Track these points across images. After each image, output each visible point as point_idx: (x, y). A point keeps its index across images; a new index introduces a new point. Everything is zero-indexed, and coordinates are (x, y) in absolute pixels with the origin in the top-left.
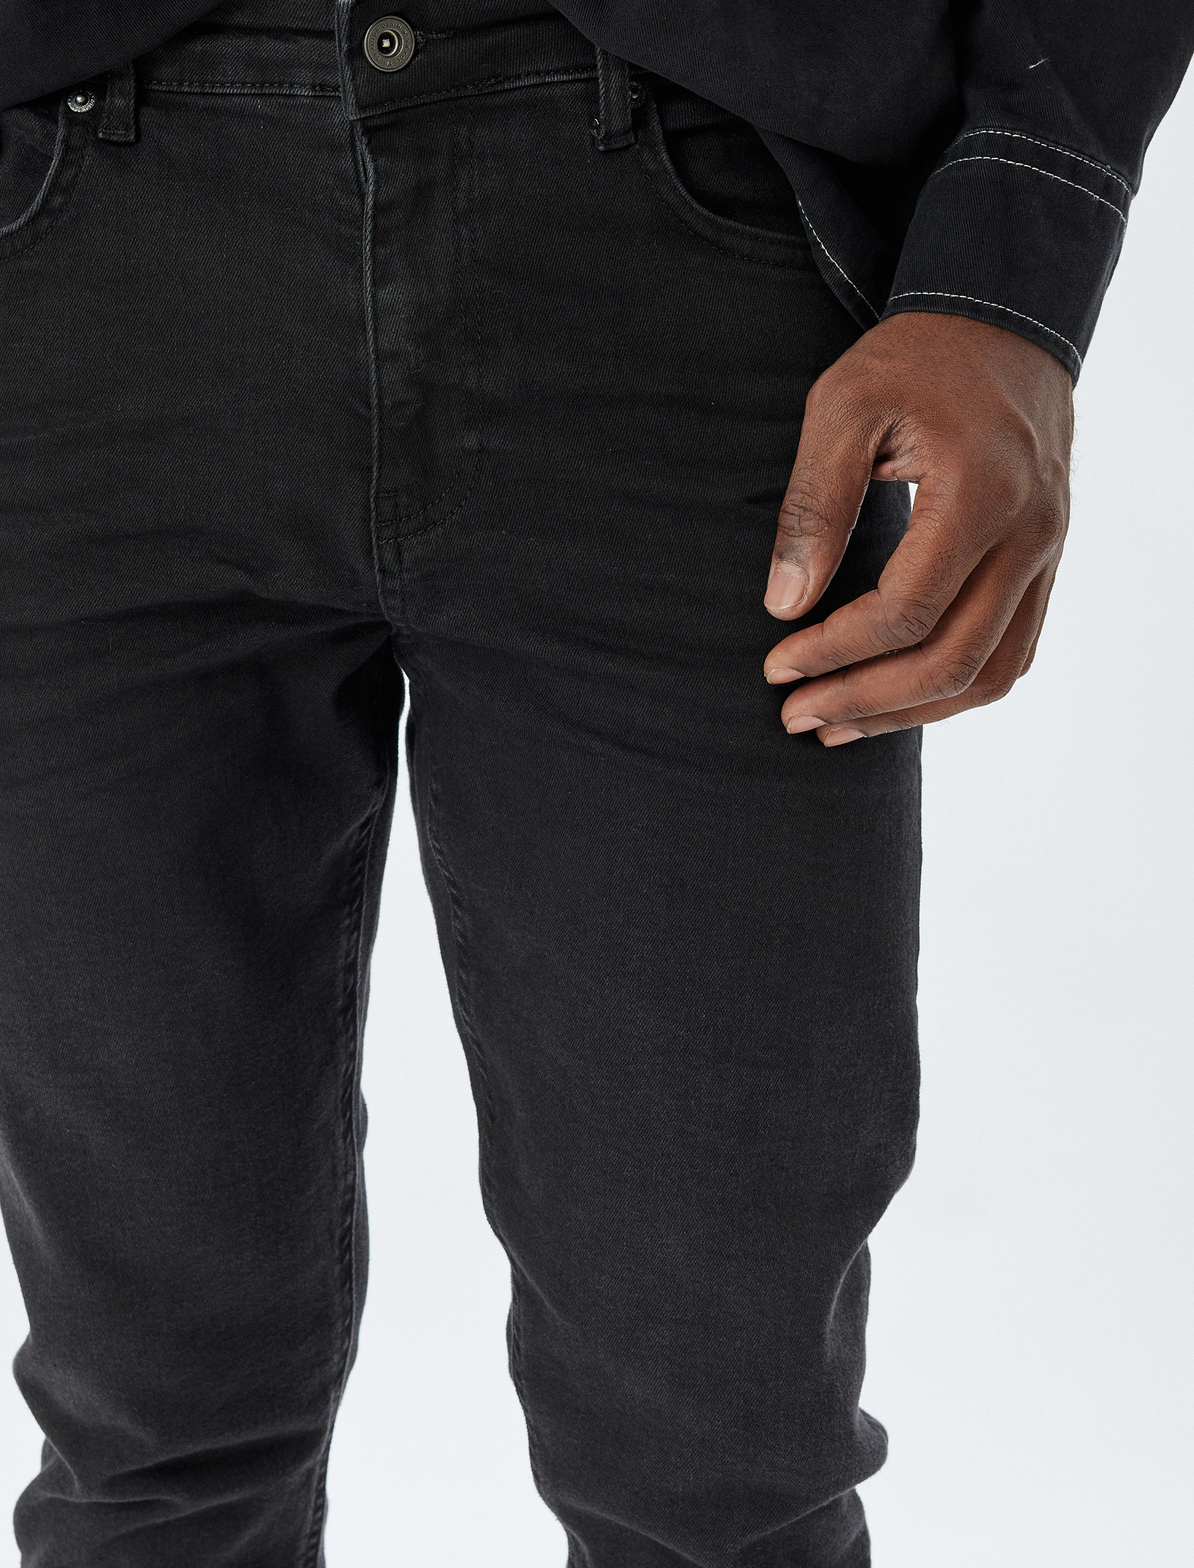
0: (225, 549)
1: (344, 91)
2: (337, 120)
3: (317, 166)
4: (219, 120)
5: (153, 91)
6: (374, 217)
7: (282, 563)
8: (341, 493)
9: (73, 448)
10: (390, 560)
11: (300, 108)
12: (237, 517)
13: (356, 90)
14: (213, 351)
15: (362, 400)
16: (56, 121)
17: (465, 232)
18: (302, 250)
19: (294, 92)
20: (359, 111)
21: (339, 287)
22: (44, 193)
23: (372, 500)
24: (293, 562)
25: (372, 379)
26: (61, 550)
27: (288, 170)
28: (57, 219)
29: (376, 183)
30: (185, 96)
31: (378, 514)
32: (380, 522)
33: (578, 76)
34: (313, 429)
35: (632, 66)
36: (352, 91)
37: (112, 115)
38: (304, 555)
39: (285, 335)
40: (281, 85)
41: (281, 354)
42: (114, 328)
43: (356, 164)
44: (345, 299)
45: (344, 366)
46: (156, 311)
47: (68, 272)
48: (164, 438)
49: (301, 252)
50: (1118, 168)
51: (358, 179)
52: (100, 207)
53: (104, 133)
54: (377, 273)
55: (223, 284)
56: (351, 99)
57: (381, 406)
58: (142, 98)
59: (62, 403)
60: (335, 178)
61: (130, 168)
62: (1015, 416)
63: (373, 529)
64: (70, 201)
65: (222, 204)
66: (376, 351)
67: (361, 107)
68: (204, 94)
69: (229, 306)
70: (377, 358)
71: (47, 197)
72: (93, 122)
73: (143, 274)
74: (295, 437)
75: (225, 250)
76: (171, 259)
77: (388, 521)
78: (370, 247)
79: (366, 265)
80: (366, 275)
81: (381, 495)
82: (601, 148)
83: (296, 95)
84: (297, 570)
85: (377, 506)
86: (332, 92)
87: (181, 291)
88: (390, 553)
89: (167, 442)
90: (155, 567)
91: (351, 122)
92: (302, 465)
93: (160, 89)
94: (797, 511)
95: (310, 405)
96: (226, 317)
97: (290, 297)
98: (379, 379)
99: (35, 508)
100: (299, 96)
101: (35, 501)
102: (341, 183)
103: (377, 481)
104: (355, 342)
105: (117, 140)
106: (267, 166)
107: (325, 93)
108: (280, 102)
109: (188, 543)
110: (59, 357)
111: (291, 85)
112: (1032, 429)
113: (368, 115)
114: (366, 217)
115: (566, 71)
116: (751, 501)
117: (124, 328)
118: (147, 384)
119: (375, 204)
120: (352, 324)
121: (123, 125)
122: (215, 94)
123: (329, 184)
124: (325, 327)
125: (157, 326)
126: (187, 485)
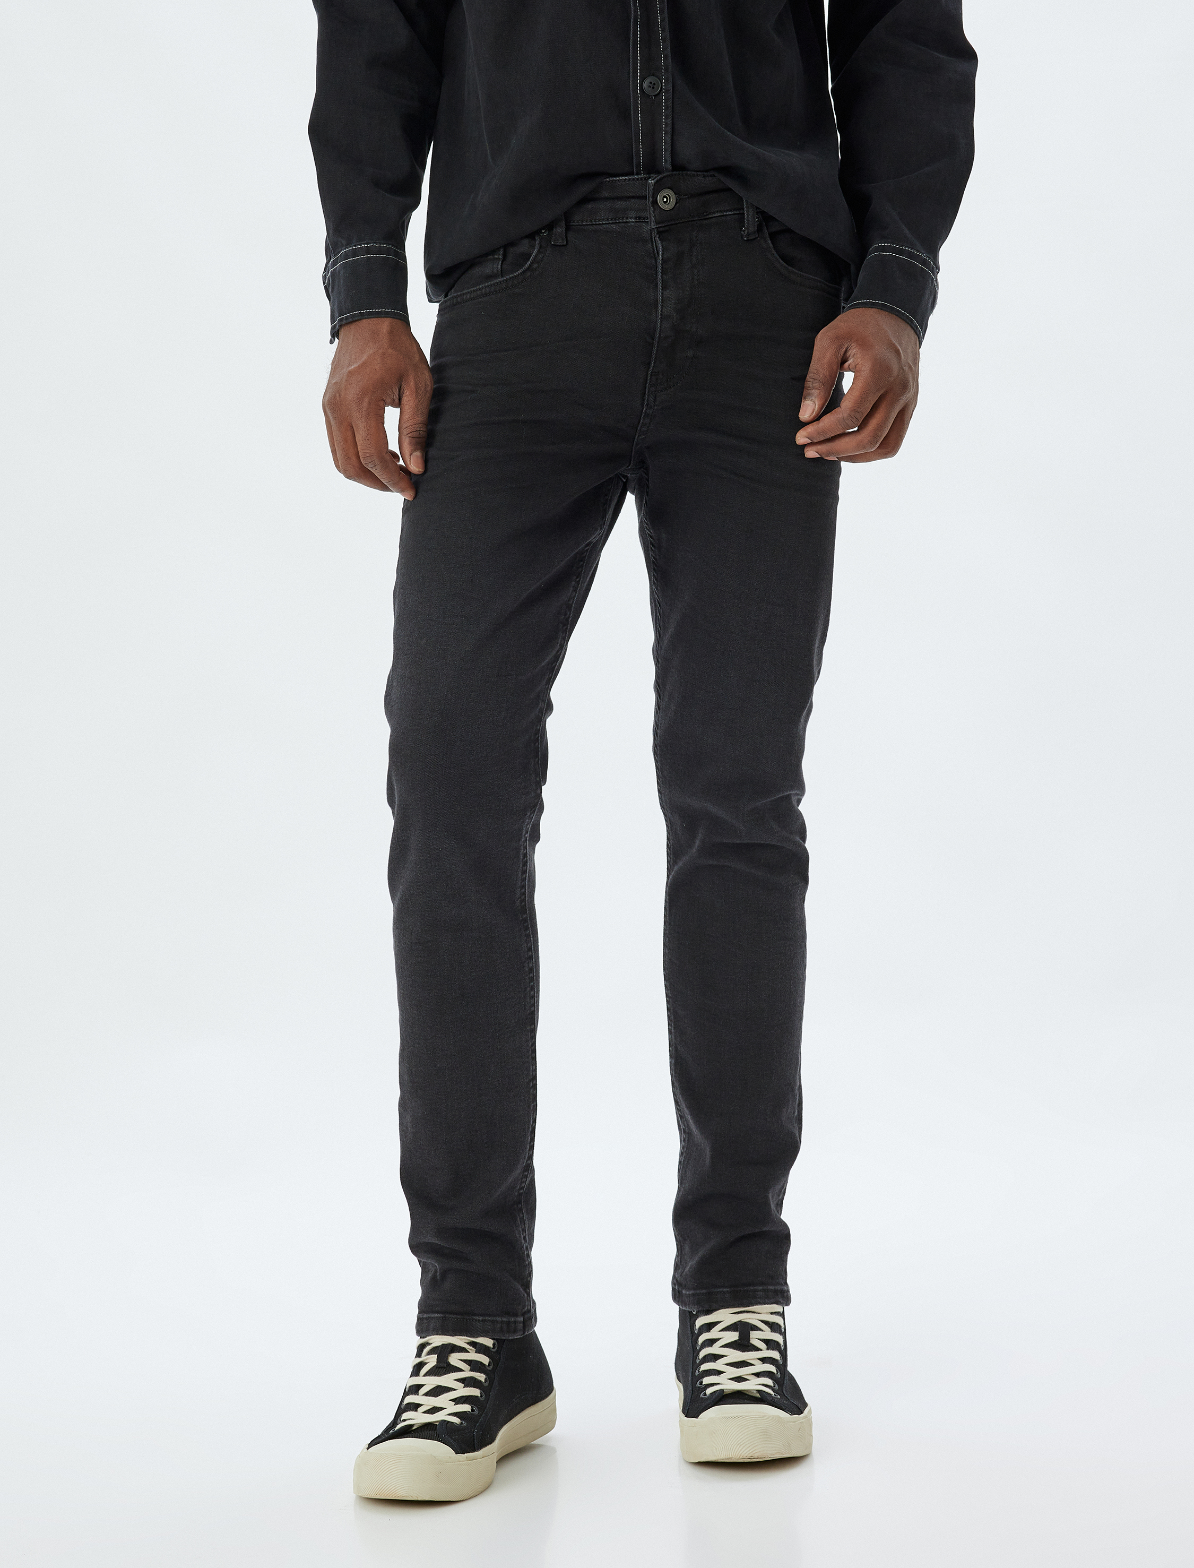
1: (649, 219)
2: (646, 230)
3: (637, 248)
4: (598, 234)
5: (572, 225)
6: (662, 264)
8: (636, 374)
10: (651, 401)
11: (631, 226)
13: (655, 216)
14: (590, 320)
15: (652, 336)
16: (535, 240)
17: (696, 272)
19: (628, 221)
20: (656, 226)
21: (648, 292)
23: (649, 376)
25: (658, 326)
27: (626, 251)
29: (663, 251)
30: (585, 226)
31: (650, 382)
32: (650, 385)
33: (735, 212)
34: (628, 348)
35: (757, 208)
37: (556, 235)
38: (614, 401)
39: (622, 312)
40: (623, 218)
41: (619, 320)
43: (653, 247)
44: (651, 295)
45: (644, 322)
46: (569, 308)
49: (632, 281)
50: (929, 256)
51: (655, 252)
52: (551, 269)
53: (553, 242)
54: (664, 286)
56: (653, 219)
57: (659, 337)
58: (568, 228)
60: (645, 252)
61: (563, 253)
62: (894, 344)
63: (647, 388)
64: (539, 266)
65: (600, 265)
66: (661, 315)
67: (657, 223)
68: (592, 225)
69: (600, 303)
70: (662, 318)
72: (549, 239)
74: (620, 352)
75: (601, 283)
77: (653, 385)
78: (661, 276)
79: (659, 283)
80: (659, 286)
81: (653, 374)
82: (745, 239)
85: (650, 379)
86: (644, 219)
88: (652, 398)
91: (652, 230)
92: (621, 363)
93: (575, 224)
94: (811, 380)
95: (629, 339)
96: (598, 307)
98: (661, 326)
100: (631, 222)
102: (647, 254)
103: (652, 368)
104: (653, 311)
105: (559, 244)
106: (617, 250)
107: (641, 220)
108: (623, 225)
111: (627, 218)
112: (900, 350)
113: (659, 226)
114: (659, 266)
115: (731, 211)
116: (793, 379)
119: (662, 259)
120: (653, 305)
121: (561, 239)
122: (596, 224)
123: (643, 255)
124: (642, 307)
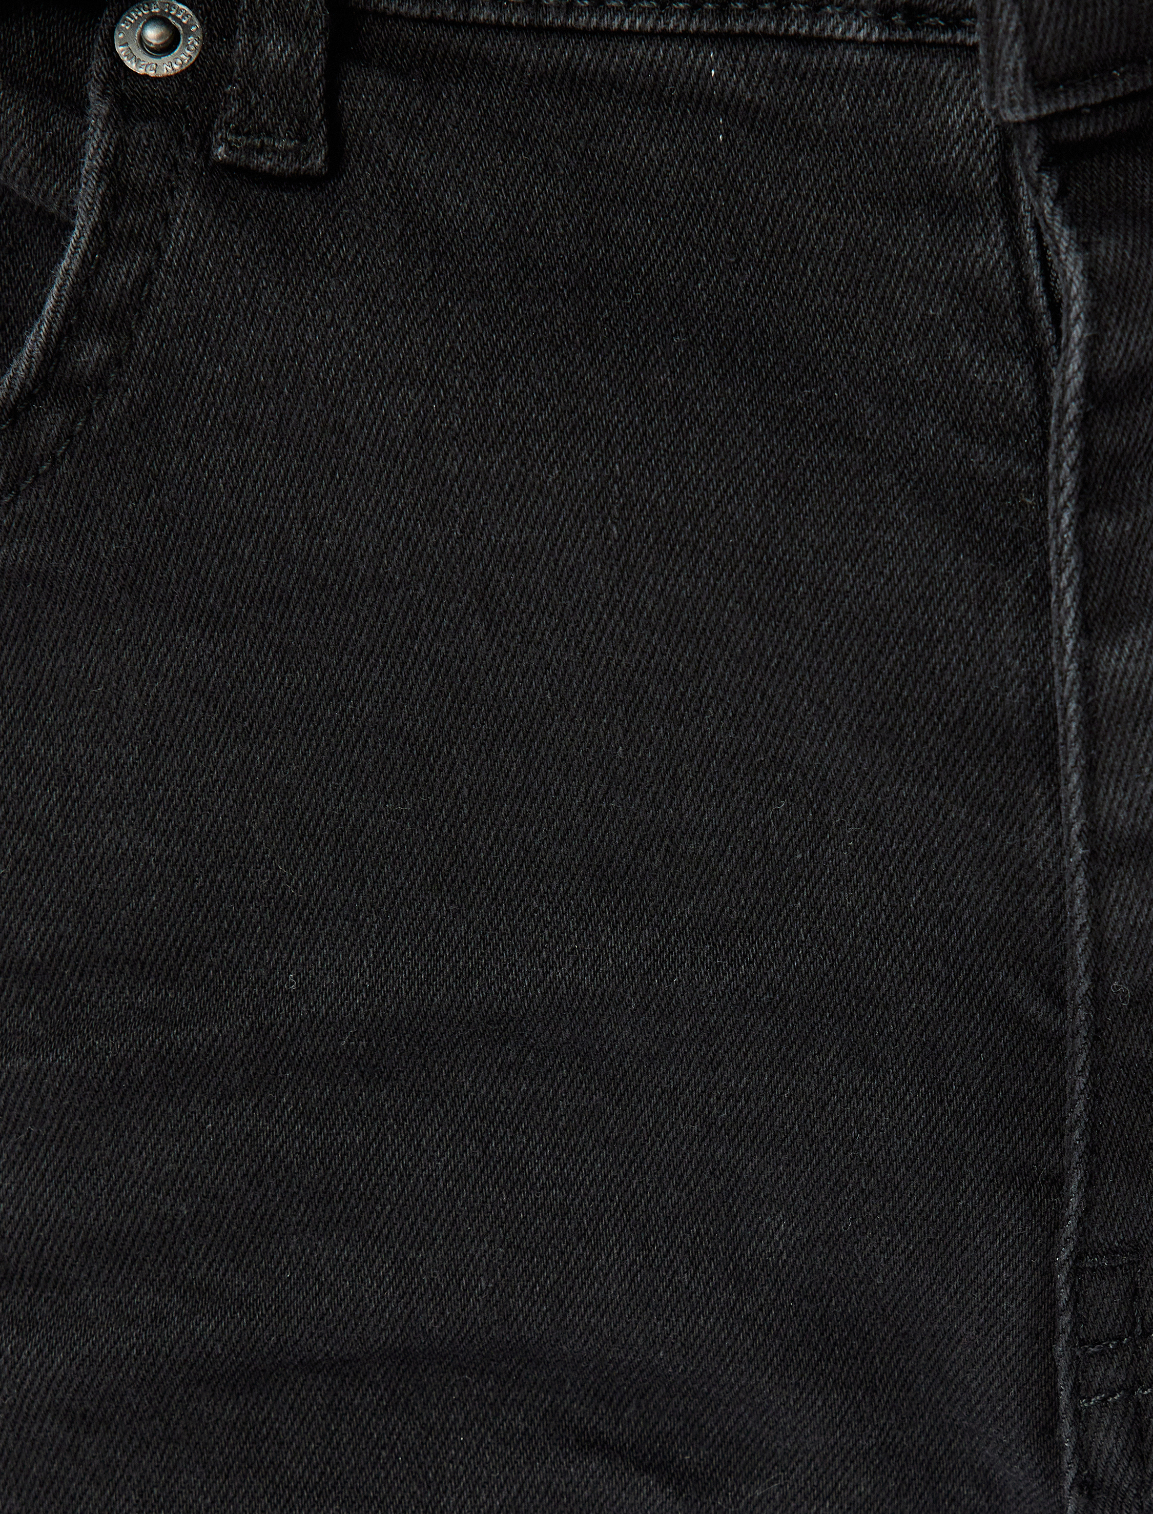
0: (602, 1408)
1: (991, 32)
2: (956, 117)
3: (896, 262)
4: (586, 113)
5: (383, 16)
7: (774, 1453)
8: (966, 1255)
9: (146, 1099)
10: (1111, 1454)
11: (840, 77)
12: (645, 1316)
14: (580, 816)
15: (1036, 978)
16: (80, 107)
18: (855, 519)
19: (823, 30)
20: (1036, 93)
21: (973, 637)
22: (50, 327)
23: (1061, 1277)
24: (806, 1452)
25: (1073, 919)
26: (106, 1404)
27: (804, 273)
28: (89, 411)
30: (480, 36)
32: (1082, 1342)
34: (885, 1060)
36: (1016, 34)
37: (255, 88)
38: (843, 1435)
39: (804, 776)
40: (783, 7)
41: (789, 833)
42: (276, 744)
44: (993, 676)
45: (983, 876)
46: (405, 694)
47: (127, 574)
48: (428, 1076)
49: (852, 524)
51: (1024, 301)
52: (223, 374)
53: (230, 147)
54: (1095, 595)
55: (611, 615)
56: (1012, 56)
57: (1099, 1000)
58: (349, 40)
59: (115, 962)
60: (952, 298)
61: (314, 255)
63: (1062, 1364)
64: (128, 354)
65: (604, 371)
66: (1090, 834)
67: (1041, 82)
68: (541, 30)
69: (629, 682)
70: (1093, 856)
71: (59, 342)
72: (195, 109)
73: (363, 580)
74: (830, 1083)
75: (615, 512)
76: (450, 536)
77: (1109, 1339)
78: (1073, 516)
79: (1060, 571)
80: (1060, 601)
81: (1088, 1262)
83: (830, 39)
84: (820, 1478)
85: (1076, 1297)
86: (944, 30)
87: (480, 634)
88: (1112, 1434)
89: (437, 1086)
90: (388, 1458)
91: (1002, 128)
92: (848, 1167)
93: (403, 10)
95: (879, 987)
96: (620, 714)
97: (820, 664)
98: (1096, 917)
99: (27, 1274)
100: (840, 41)
101: (27, 1253)
102: (970, 315)
103: (1080, 1221)
104: (1019, 805)
105: (271, 169)
106: (739, 260)
107: (920, 35)
108: (778, 60)
109: (492, 1389)
110: (106, 825)
111: (816, 9)
113: (1063, 106)
114: (1060, 421)
117: (305, 743)
118: (378, 912)
120: (1012, 749)
121: (291, 123)
122: (572, 31)
123: (933, 318)
124: (929, 758)
125: (407, 739)
126: (496, 1217)
